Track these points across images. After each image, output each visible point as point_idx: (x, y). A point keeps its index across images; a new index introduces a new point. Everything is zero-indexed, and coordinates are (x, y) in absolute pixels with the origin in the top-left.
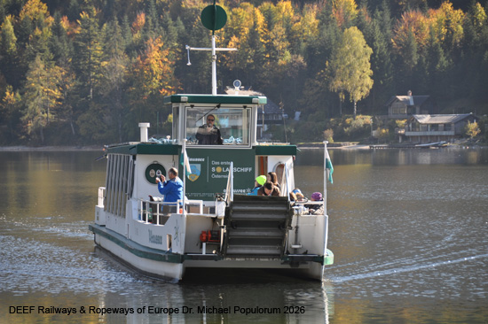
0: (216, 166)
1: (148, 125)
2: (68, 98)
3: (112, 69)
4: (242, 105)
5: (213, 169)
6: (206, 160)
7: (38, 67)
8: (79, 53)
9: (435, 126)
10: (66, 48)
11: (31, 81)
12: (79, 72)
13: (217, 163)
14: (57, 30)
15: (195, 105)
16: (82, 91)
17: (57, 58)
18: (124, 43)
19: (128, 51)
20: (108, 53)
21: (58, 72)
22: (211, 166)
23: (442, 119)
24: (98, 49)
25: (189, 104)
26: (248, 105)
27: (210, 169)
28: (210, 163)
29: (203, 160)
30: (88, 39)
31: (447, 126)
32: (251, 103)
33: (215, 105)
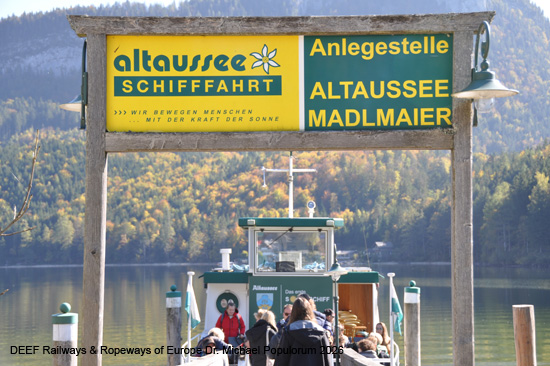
0: (290, 296)
1: (230, 251)
2: (206, 245)
3: (222, 233)
4: (316, 228)
5: (287, 299)
6: (279, 289)
7: (195, 233)
8: (210, 228)
9: (342, 256)
10: (205, 226)
11: (192, 238)
12: (209, 235)
13: (292, 292)
14: (202, 219)
15: (265, 228)
16: (210, 242)
17: (202, 230)
18: (227, 224)
19: (228, 227)
20: (221, 228)
21: (202, 235)
22: (285, 295)
23: (345, 253)
24: (217, 226)
25: (258, 228)
26: (323, 228)
27: (284, 299)
28: (284, 292)
29: (276, 289)
30: (213, 223)
31: (347, 255)
32: (325, 225)
33: (287, 228)
